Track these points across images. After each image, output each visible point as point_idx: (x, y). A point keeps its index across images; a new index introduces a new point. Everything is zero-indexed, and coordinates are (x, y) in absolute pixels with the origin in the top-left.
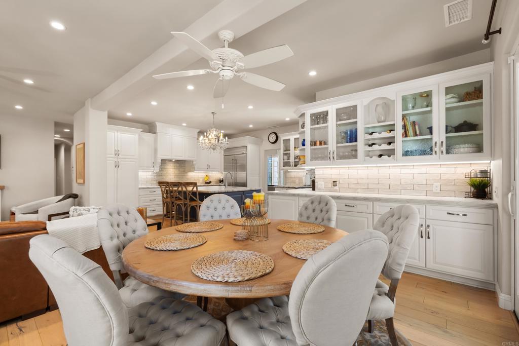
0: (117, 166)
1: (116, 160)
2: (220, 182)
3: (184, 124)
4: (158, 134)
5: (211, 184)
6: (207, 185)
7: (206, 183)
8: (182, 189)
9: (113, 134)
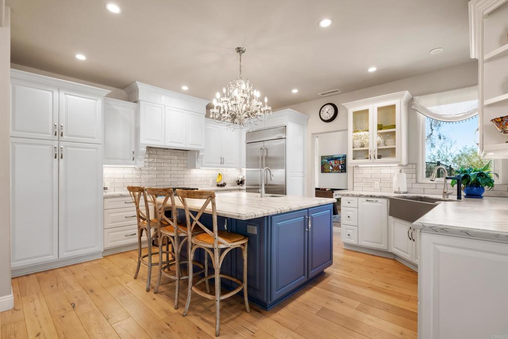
0: (58, 155)
1: (56, 144)
2: (238, 184)
3: (185, 88)
4: (142, 103)
5: (226, 187)
6: (220, 188)
7: (218, 185)
8: (173, 201)
9: (50, 93)
